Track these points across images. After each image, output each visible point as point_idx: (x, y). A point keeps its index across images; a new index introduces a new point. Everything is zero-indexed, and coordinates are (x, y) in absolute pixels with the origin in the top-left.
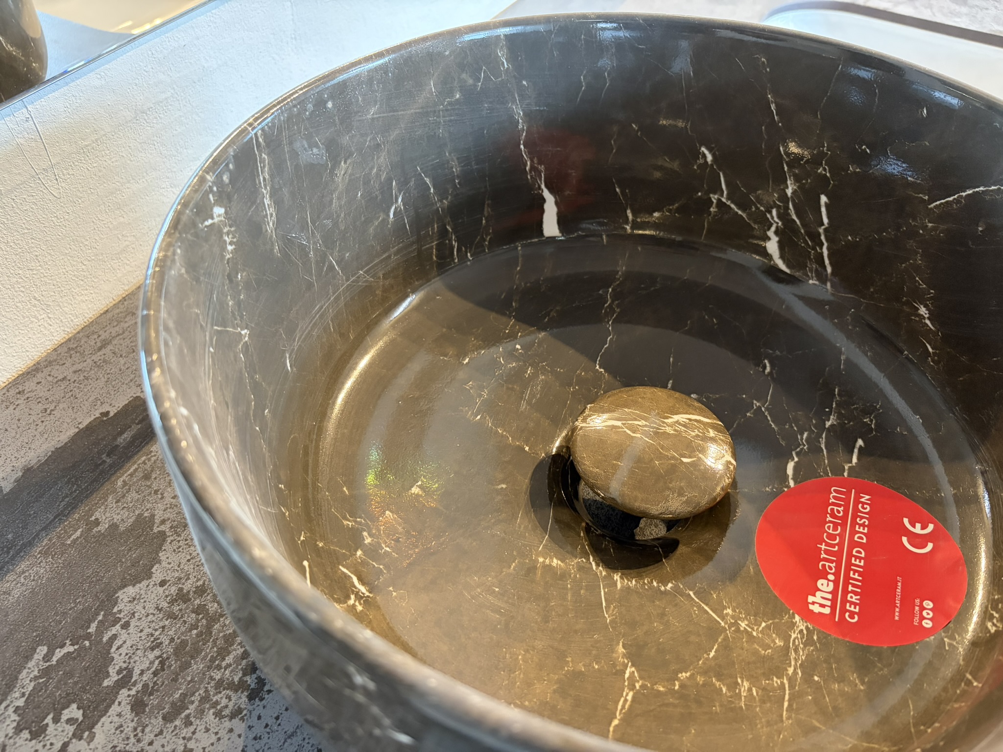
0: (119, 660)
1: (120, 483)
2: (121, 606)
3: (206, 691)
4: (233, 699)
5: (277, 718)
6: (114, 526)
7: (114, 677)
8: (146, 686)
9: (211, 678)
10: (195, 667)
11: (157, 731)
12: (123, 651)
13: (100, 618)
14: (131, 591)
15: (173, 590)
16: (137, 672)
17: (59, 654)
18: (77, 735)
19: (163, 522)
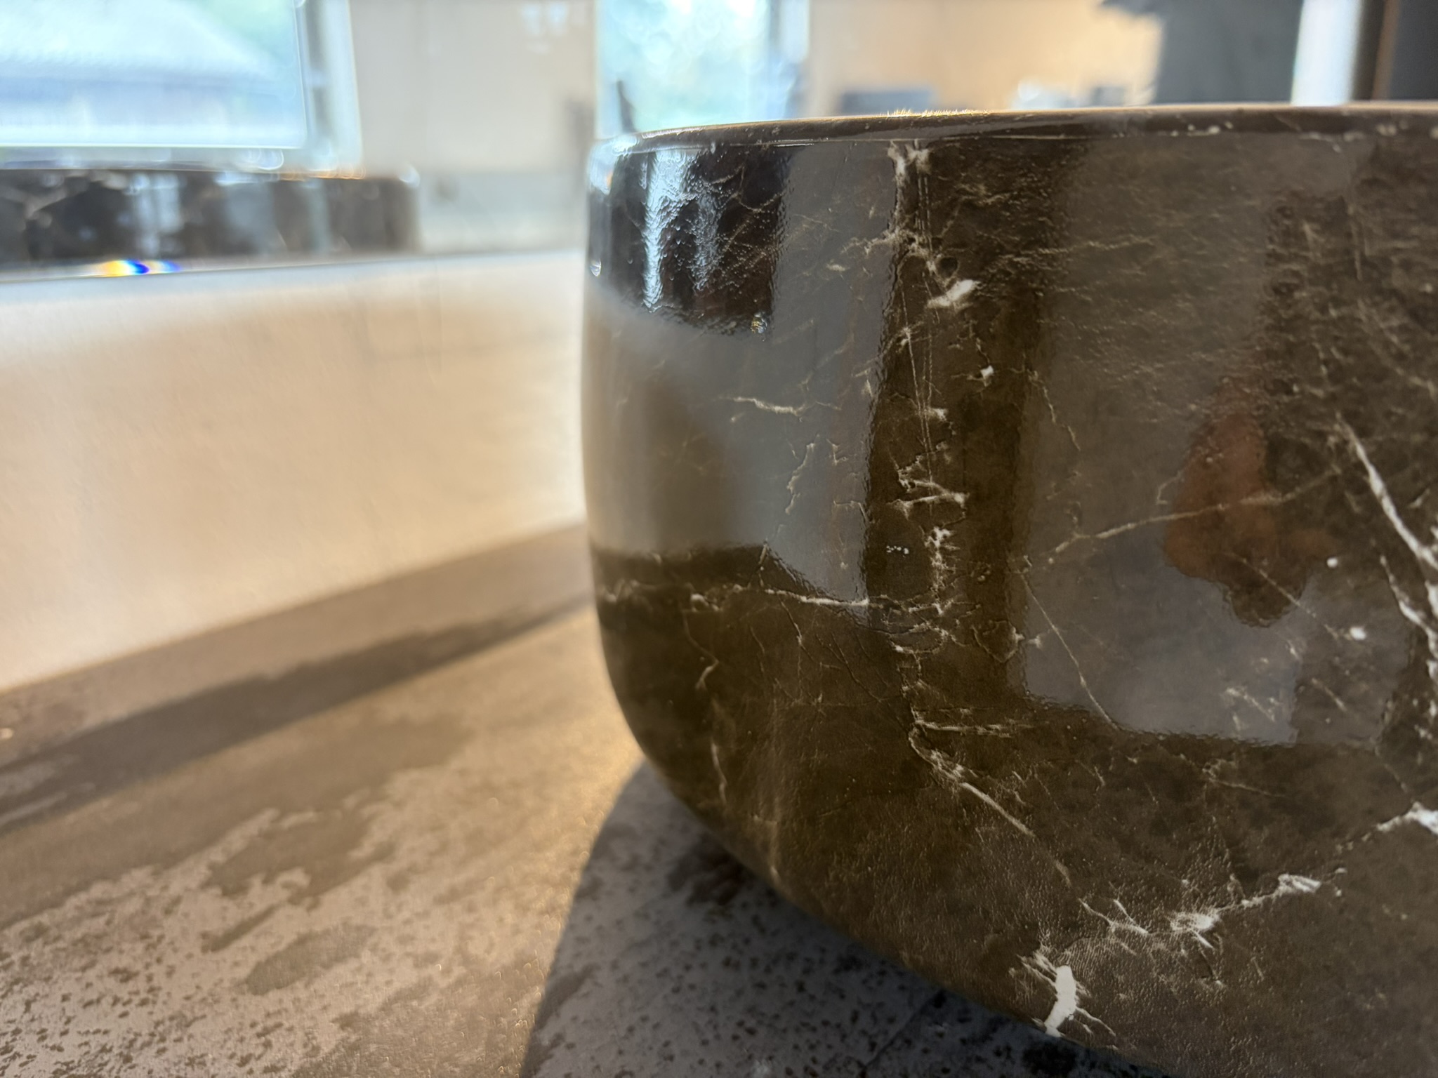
0: (377, 835)
2: (396, 785)
6: (405, 719)
7: (369, 850)
11: (419, 911)
15: (477, 780)
17: (292, 820)
18: (294, 901)
19: (476, 720)
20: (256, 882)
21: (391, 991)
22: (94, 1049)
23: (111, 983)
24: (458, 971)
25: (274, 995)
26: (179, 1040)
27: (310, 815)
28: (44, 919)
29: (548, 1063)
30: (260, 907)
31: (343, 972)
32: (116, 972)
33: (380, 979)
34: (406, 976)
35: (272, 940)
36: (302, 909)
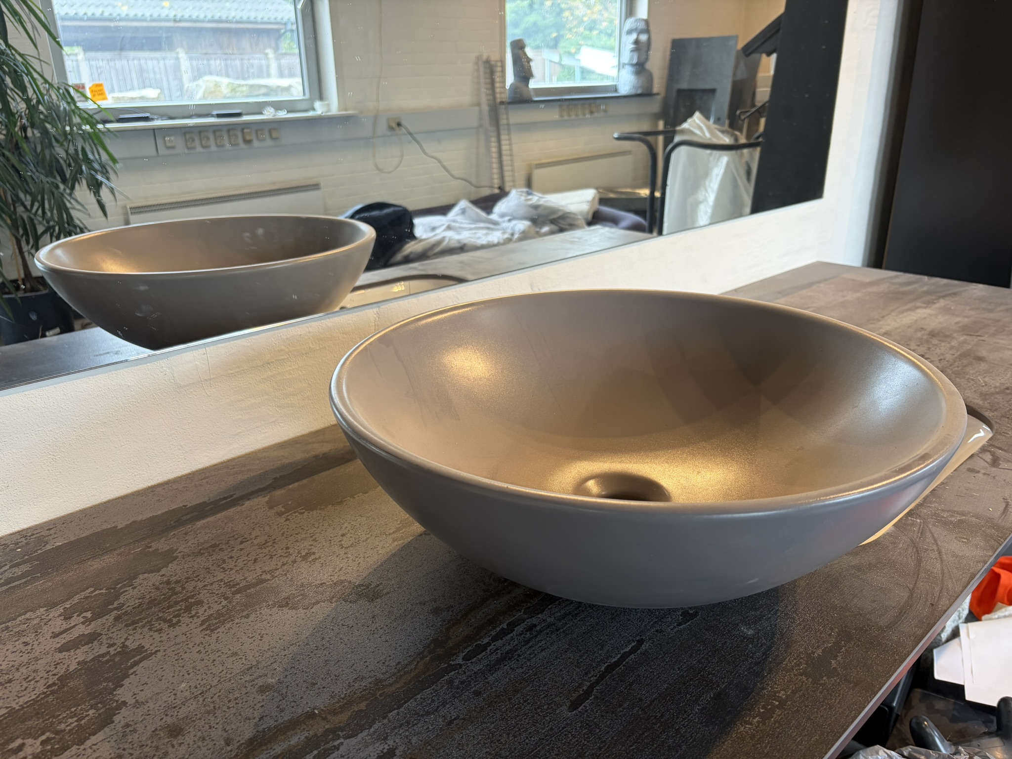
0: (122, 600)
1: (172, 534)
2: (137, 580)
3: (152, 619)
4: (161, 625)
5: (175, 636)
6: (157, 550)
7: (115, 605)
8: (126, 612)
9: (158, 615)
10: (153, 609)
11: (119, 629)
12: (126, 597)
13: (125, 583)
14: (146, 576)
15: (165, 579)
16: (127, 605)
17: (97, 592)
18: (83, 623)
19: (180, 552)
20: (75, 615)
21: (97, 654)
22: (10, 665)
23: (22, 646)
24: (119, 649)
25: (64, 653)
26: (33, 665)
28: (9, 624)
29: (128, 679)
30: (73, 624)
31: (87, 647)
32: (24, 643)
33: (96, 650)
34: (104, 649)
35: (71, 636)
36: (84, 626)
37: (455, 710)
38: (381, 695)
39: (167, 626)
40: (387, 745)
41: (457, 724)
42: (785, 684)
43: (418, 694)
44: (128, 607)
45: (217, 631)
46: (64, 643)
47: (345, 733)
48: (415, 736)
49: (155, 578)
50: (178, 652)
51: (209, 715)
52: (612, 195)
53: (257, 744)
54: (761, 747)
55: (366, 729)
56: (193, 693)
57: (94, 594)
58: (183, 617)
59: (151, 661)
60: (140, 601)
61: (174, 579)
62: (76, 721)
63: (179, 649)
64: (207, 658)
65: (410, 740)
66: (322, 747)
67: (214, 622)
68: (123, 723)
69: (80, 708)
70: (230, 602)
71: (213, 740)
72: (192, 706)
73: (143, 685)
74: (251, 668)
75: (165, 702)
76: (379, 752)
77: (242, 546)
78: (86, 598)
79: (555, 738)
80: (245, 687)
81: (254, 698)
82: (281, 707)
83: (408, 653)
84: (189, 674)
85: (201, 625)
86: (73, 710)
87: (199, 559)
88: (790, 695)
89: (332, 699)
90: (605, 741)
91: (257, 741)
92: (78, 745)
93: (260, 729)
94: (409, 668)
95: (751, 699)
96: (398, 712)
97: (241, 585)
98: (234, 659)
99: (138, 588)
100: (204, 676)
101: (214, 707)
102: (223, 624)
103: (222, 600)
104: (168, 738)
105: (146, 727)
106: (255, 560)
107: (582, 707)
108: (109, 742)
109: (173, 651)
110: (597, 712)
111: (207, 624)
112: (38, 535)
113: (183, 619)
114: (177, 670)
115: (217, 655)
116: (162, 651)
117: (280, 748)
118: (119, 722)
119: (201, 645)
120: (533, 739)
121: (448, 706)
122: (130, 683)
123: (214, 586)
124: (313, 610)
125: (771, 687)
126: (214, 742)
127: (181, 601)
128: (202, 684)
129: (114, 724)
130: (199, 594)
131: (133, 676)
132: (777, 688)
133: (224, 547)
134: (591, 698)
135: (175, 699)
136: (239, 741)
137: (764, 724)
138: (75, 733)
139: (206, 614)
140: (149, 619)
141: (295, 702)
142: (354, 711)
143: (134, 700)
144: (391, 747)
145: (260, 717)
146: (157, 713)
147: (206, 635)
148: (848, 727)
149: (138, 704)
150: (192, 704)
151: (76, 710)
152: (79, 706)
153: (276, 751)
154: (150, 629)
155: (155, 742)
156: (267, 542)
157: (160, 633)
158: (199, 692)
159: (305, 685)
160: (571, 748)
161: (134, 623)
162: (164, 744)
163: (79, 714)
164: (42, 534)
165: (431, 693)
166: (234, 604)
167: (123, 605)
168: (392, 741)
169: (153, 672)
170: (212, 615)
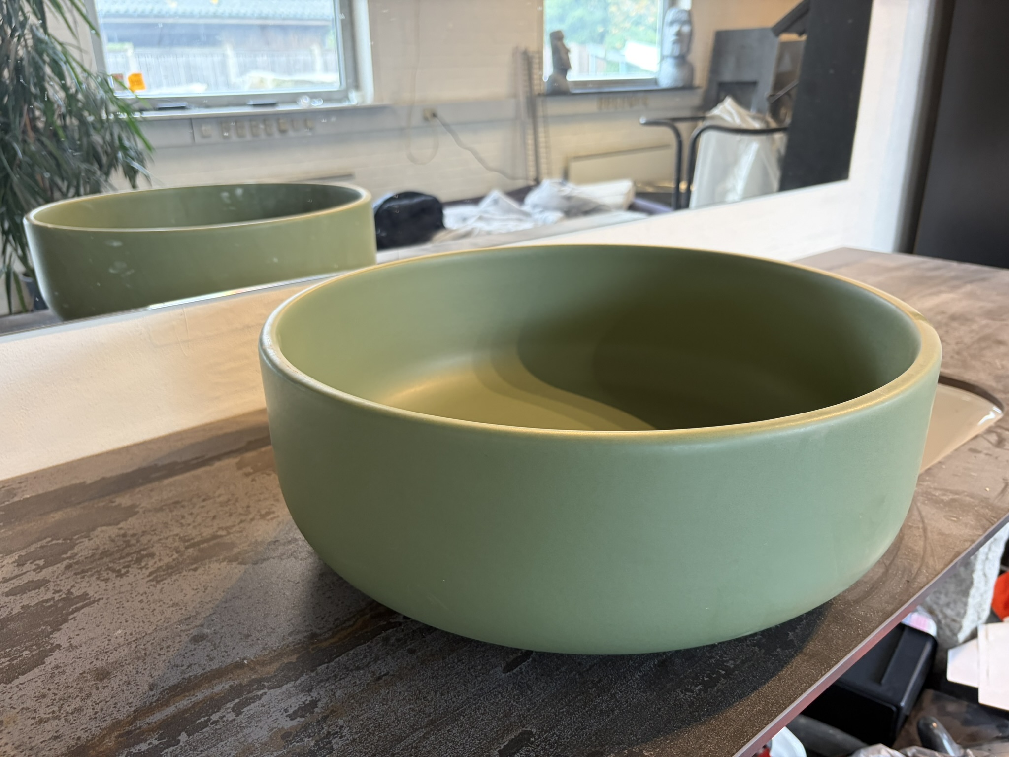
0: (76, 550)
1: (137, 490)
2: (95, 532)
3: (102, 569)
4: (110, 575)
5: (121, 586)
6: (120, 505)
7: (69, 554)
8: (77, 561)
9: (108, 565)
10: (105, 560)
11: (67, 576)
12: (80, 548)
13: (83, 534)
14: (104, 528)
15: (122, 532)
17: (54, 542)
18: (34, 570)
19: (142, 508)
20: (29, 562)
21: (41, 600)
24: (64, 596)
25: (10, 597)
27: (60, 541)
29: (66, 624)
30: (24, 571)
31: (33, 593)
33: (41, 596)
34: (49, 595)
35: (20, 581)
36: (35, 573)
37: (386, 667)
38: (313, 649)
39: (114, 575)
40: (310, 697)
41: (385, 680)
42: (735, 654)
43: (351, 649)
44: (80, 557)
45: (164, 582)
46: (12, 588)
47: (270, 683)
48: (340, 689)
49: (112, 531)
50: (121, 600)
51: (138, 661)
52: (650, 190)
53: (181, 690)
54: (699, 715)
55: (292, 681)
56: (127, 640)
57: (51, 543)
58: (132, 568)
59: (92, 608)
60: (94, 551)
61: (131, 532)
62: (9, 661)
63: (121, 598)
64: (148, 607)
65: (334, 693)
66: (244, 697)
67: (162, 573)
68: (53, 665)
69: (15, 648)
70: (181, 556)
71: (138, 685)
72: (124, 652)
73: (80, 630)
74: (189, 618)
75: (98, 646)
76: (301, 703)
77: (204, 504)
78: (42, 547)
79: (484, 698)
80: (180, 636)
81: (186, 647)
82: (211, 656)
83: (349, 609)
84: (126, 622)
85: (149, 576)
86: (8, 650)
87: (159, 515)
88: (738, 665)
89: (263, 651)
90: (535, 703)
91: (180, 687)
92: (6, 683)
93: (187, 676)
94: (348, 624)
95: (696, 667)
96: (328, 666)
97: (196, 540)
98: (174, 609)
99: (94, 539)
100: (141, 624)
101: (145, 654)
102: (170, 576)
103: (174, 553)
104: (94, 680)
105: (74, 669)
106: (214, 518)
107: (518, 669)
108: (36, 681)
109: (116, 599)
110: (532, 674)
111: (155, 575)
112: (9, 488)
113: (132, 570)
114: (115, 617)
115: (158, 604)
116: (104, 599)
117: (202, 695)
118: (50, 664)
119: (144, 595)
120: (460, 698)
121: (379, 662)
122: (67, 628)
123: (168, 540)
124: (263, 565)
125: (719, 656)
126: (139, 687)
127: (133, 553)
128: (138, 631)
129: (44, 665)
130: (152, 547)
131: (72, 621)
132: (725, 658)
133: (186, 503)
134: (528, 661)
135: (108, 645)
136: (163, 687)
137: (706, 692)
138: (5, 672)
139: (156, 566)
140: (99, 569)
141: (226, 652)
142: (284, 663)
143: (68, 644)
144: (314, 699)
145: (188, 664)
146: (88, 656)
147: (151, 585)
148: (795, 699)
149: (72, 647)
150: (124, 650)
151: (10, 651)
152: (14, 647)
153: (198, 697)
154: (98, 578)
155: (81, 683)
156: (229, 500)
157: (106, 582)
158: (133, 639)
159: (239, 636)
160: (498, 708)
161: (83, 571)
162: (89, 686)
163: (13, 655)
164: (14, 487)
165: (365, 649)
166: (185, 557)
167: (76, 554)
168: (316, 693)
169: (92, 618)
170: (161, 567)
